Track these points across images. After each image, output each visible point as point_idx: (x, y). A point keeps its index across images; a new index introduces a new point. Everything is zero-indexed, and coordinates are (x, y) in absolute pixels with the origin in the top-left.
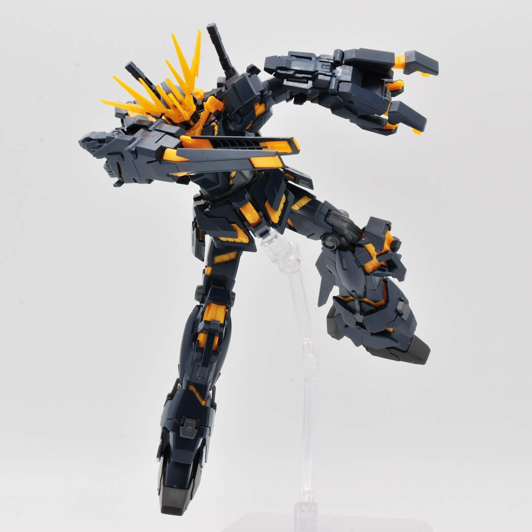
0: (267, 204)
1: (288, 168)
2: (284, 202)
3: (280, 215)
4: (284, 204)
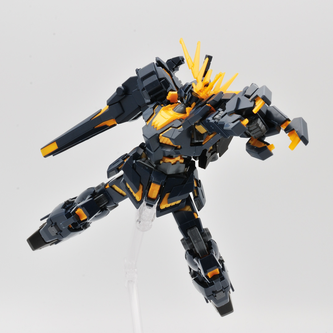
3: (167, 207)
4: (176, 204)
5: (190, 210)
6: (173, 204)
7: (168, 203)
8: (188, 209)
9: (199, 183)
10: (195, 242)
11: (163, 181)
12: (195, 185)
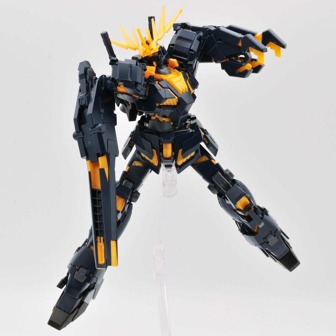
0: (180, 151)
1: (208, 134)
2: (192, 156)
3: (184, 162)
4: (191, 157)
5: (207, 159)
6: (189, 157)
7: (184, 158)
8: (205, 158)
9: (205, 131)
10: (222, 186)
11: (172, 138)
12: (203, 134)
